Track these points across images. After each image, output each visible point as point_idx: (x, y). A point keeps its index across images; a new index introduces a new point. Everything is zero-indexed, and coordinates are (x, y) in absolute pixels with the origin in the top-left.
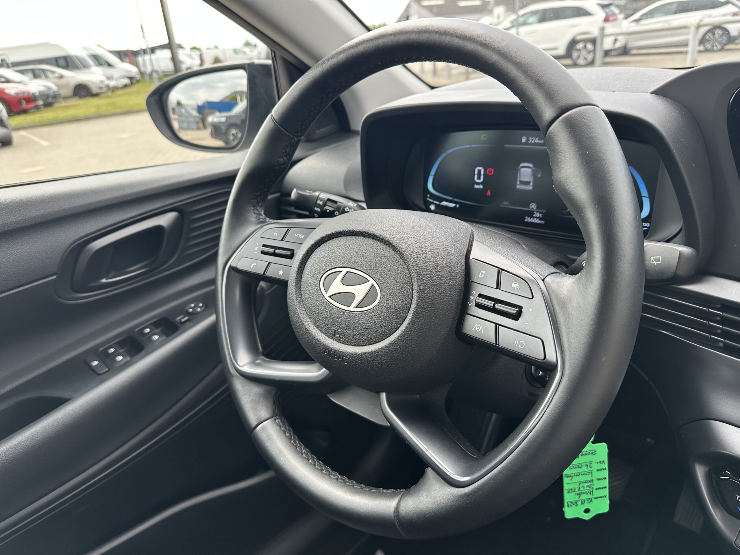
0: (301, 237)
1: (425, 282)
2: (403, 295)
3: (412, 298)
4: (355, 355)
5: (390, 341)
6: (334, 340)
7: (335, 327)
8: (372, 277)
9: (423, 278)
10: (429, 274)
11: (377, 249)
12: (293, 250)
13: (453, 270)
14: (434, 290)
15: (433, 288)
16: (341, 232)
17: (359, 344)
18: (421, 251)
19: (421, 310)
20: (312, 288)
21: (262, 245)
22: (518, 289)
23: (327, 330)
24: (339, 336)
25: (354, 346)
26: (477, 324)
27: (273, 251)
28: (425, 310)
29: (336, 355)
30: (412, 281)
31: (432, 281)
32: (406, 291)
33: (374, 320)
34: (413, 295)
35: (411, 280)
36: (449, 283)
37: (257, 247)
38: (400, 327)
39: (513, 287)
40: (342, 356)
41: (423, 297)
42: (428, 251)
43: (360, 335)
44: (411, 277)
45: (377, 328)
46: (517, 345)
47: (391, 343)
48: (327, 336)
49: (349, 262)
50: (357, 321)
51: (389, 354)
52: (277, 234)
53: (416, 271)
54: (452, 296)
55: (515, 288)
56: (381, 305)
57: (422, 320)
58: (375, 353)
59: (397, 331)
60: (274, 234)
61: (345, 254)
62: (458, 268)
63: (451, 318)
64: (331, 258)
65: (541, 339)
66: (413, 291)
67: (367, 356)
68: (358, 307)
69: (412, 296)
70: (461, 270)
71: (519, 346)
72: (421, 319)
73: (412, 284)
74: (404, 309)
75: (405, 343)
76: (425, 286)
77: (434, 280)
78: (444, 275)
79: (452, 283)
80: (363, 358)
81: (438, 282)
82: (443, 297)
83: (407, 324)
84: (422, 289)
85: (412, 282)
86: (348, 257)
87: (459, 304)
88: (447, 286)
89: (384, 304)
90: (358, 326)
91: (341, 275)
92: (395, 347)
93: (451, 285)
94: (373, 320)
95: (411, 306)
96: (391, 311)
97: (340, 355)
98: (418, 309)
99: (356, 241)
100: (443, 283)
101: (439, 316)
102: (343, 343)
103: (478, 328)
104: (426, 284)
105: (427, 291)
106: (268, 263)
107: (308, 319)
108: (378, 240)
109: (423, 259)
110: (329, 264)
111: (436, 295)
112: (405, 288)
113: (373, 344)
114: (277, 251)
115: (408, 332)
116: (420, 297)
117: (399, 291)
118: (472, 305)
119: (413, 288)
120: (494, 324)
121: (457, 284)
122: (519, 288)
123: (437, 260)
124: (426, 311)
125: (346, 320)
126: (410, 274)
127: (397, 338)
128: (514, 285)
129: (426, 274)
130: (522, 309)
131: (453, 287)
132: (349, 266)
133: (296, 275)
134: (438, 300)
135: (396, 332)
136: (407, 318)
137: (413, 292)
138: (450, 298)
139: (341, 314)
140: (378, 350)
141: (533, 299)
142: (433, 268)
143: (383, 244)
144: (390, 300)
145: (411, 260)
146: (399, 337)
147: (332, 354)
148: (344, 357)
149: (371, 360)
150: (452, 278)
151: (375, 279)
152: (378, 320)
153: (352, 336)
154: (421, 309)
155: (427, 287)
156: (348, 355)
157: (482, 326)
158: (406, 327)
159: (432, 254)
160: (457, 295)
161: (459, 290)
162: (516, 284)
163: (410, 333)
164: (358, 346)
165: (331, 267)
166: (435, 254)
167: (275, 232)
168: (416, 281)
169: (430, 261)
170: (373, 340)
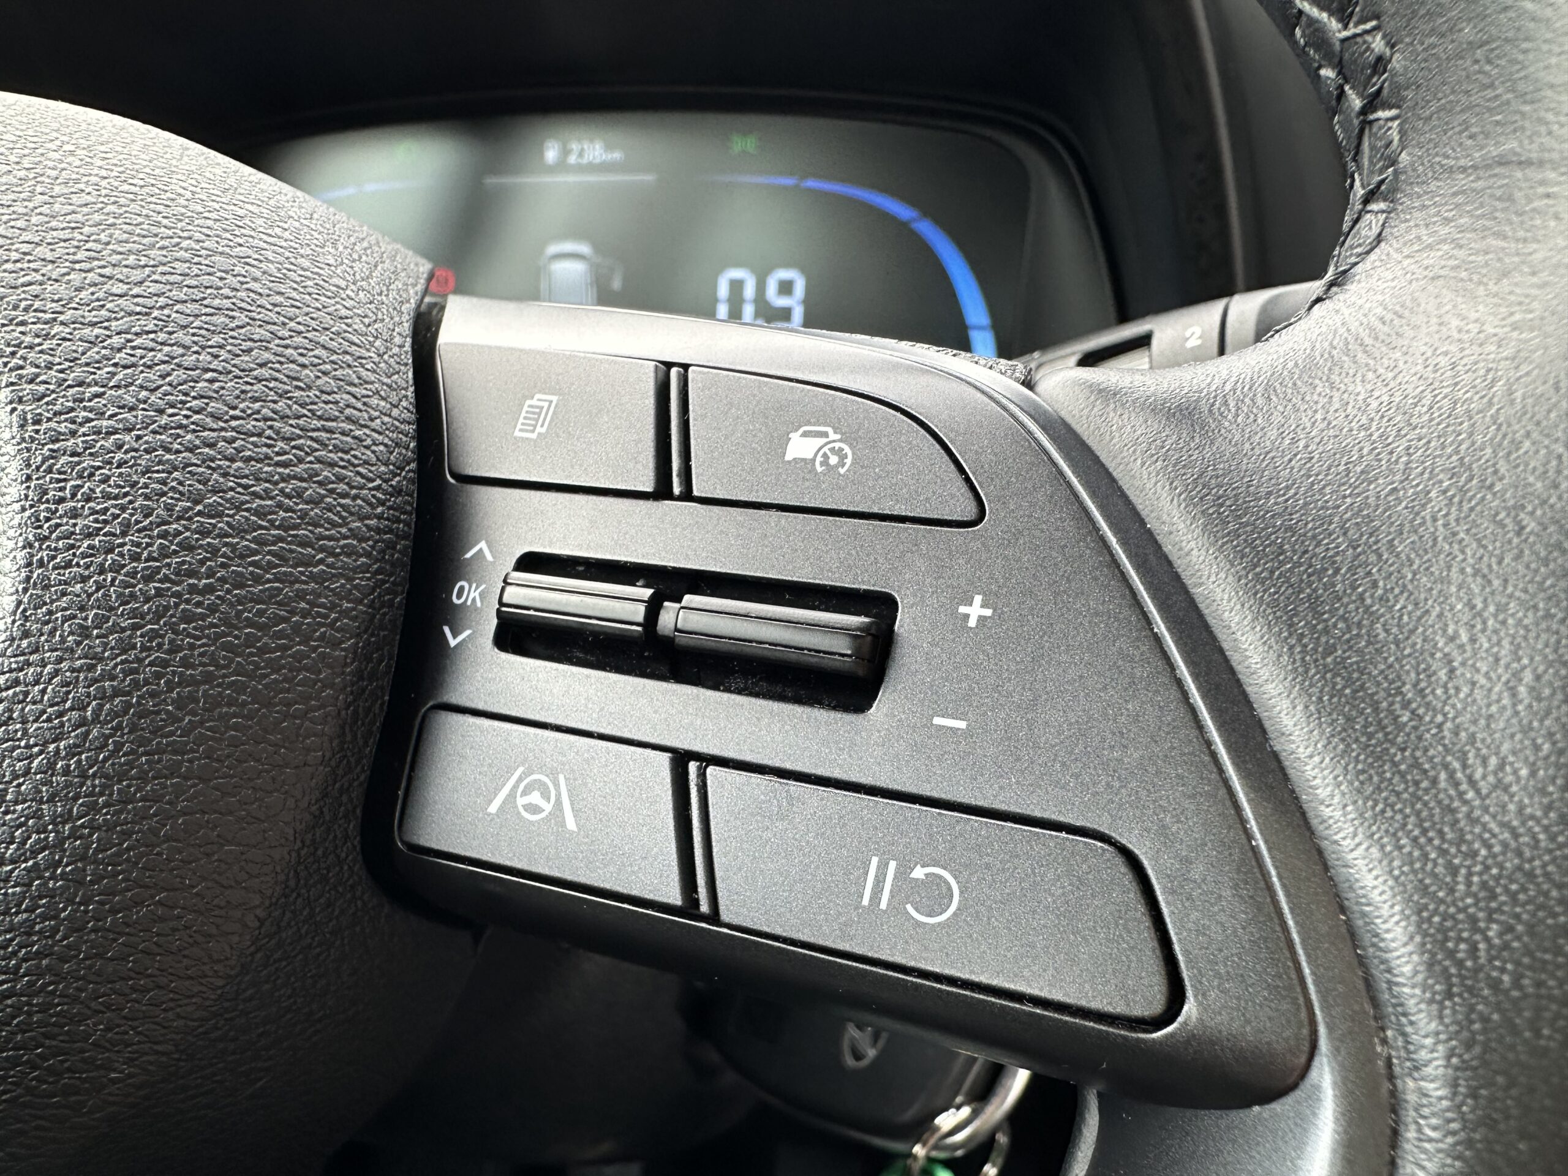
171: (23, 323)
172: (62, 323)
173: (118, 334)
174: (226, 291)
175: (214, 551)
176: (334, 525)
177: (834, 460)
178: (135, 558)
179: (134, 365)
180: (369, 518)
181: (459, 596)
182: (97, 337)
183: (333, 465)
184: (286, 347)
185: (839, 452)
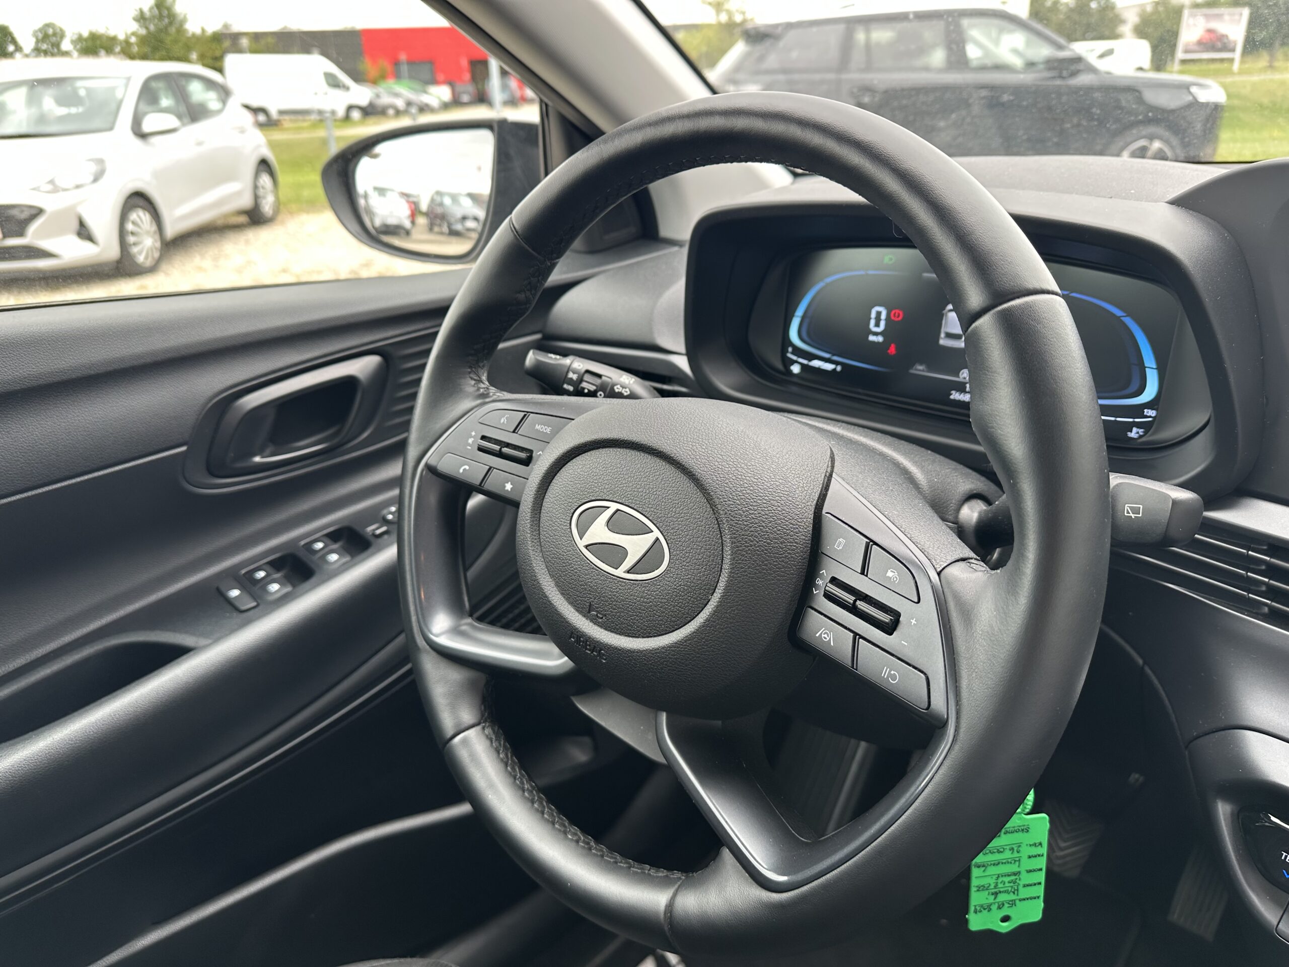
0: (546, 430)
1: (743, 549)
2: (706, 565)
3: (721, 571)
4: (620, 650)
5: (679, 638)
6: (587, 619)
7: (592, 598)
8: (657, 525)
9: (741, 541)
10: (752, 536)
11: (670, 480)
12: (531, 451)
13: (791, 531)
14: (757, 564)
15: (756, 561)
16: (612, 440)
17: (628, 634)
18: (741, 494)
19: (733, 595)
20: (558, 526)
21: (480, 437)
22: (896, 582)
23: (577, 600)
24: (597, 615)
25: (620, 634)
26: (824, 629)
27: (498, 449)
28: (739, 595)
29: (590, 646)
30: (722, 542)
31: (756, 547)
32: (711, 558)
33: (655, 598)
34: (722, 566)
35: (720, 541)
36: (784, 553)
37: (473, 439)
38: (698, 617)
39: (888, 577)
40: (598, 649)
41: (738, 574)
42: (754, 494)
43: (631, 619)
44: (721, 536)
45: (659, 613)
46: (885, 677)
47: (681, 642)
48: (577, 611)
49: (622, 494)
50: (627, 595)
51: (676, 659)
52: (506, 421)
53: (731, 528)
54: (786, 576)
55: (892, 580)
56: (668, 576)
57: (734, 611)
58: (653, 654)
59: (692, 622)
60: (502, 421)
61: (616, 480)
62: (800, 528)
63: (781, 613)
64: (593, 482)
65: (925, 674)
66: (722, 559)
67: (639, 656)
68: (630, 571)
69: (721, 569)
70: (806, 532)
71: (890, 679)
72: (732, 610)
73: (723, 549)
74: (705, 588)
75: (703, 645)
76: (743, 555)
77: (758, 546)
78: (776, 539)
79: (788, 553)
80: (632, 657)
81: (766, 550)
82: (772, 577)
83: (709, 614)
84: (738, 560)
85: (722, 545)
86: (621, 486)
87: (797, 590)
88: (781, 558)
89: (673, 575)
90: (628, 604)
91: (607, 514)
92: (686, 648)
93: (786, 556)
94: (653, 598)
95: (717, 584)
96: (684, 589)
97: (595, 647)
98: (728, 592)
99: (636, 459)
100: (773, 554)
101: (762, 608)
102: (601, 627)
103: (826, 636)
104: (745, 552)
105: (745, 564)
106: (488, 467)
107: (547, 578)
108: (672, 464)
109: (744, 509)
110: (588, 491)
111: (760, 572)
112: (710, 552)
113: (651, 637)
114: (505, 450)
115: (709, 627)
116: (733, 573)
117: (700, 557)
118: (818, 593)
119: (723, 555)
120: (852, 634)
121: (796, 556)
122: (898, 580)
123: (767, 512)
124: (742, 597)
125: (610, 591)
126: (720, 531)
127: (690, 635)
128: (890, 574)
129: (746, 535)
130: (900, 616)
131: (790, 560)
132: (621, 502)
133: (533, 501)
134: (763, 581)
135: (690, 624)
136: (709, 603)
137: (724, 563)
138: (784, 580)
139: (602, 578)
140: (658, 649)
141: (918, 604)
142: (759, 526)
143: (680, 473)
144: (684, 570)
145: (723, 508)
146: (694, 634)
147: (583, 642)
148: (602, 651)
149: (646, 664)
150: (790, 546)
151: (661, 530)
152: (662, 599)
153: (617, 618)
154: (734, 592)
155: (746, 557)
156: (609, 648)
157: (832, 633)
158: (707, 618)
159: (759, 501)
160: (796, 575)
161: (800, 565)
162: (893, 574)
163: (713, 630)
164: (626, 636)
165: (591, 497)
166: (765, 501)
167: (504, 417)
168: (729, 545)
169: (756, 512)
170: (651, 630)
171: (734, 521)
172: (741, 521)
173: (751, 524)
174: (773, 511)
175: (765, 573)
176: (789, 568)
177: (895, 579)
178: (750, 574)
179: (753, 532)
180: (797, 566)
181: (818, 582)
182: (747, 524)
183: (791, 554)
184: (784, 525)
185: (896, 578)
